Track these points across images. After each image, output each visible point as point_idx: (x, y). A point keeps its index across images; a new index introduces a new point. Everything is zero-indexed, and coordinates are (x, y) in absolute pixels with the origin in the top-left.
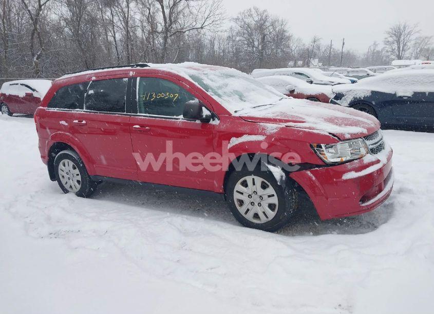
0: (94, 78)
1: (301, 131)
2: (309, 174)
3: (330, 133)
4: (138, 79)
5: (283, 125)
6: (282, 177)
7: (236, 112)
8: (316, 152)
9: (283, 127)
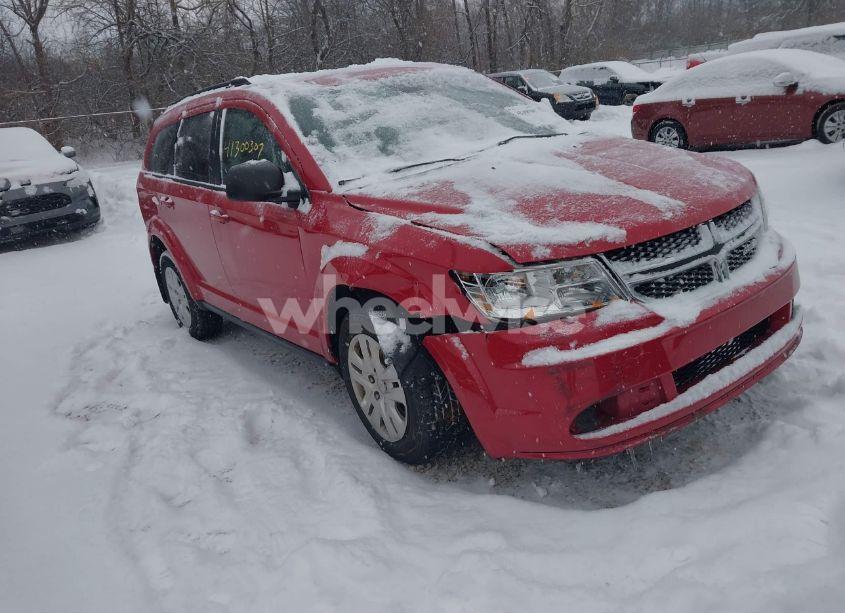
0: (184, 113)
1: (434, 237)
2: (457, 345)
3: (494, 246)
4: (224, 111)
5: (407, 220)
6: (399, 345)
7: (341, 183)
8: (464, 292)
9: (406, 225)
